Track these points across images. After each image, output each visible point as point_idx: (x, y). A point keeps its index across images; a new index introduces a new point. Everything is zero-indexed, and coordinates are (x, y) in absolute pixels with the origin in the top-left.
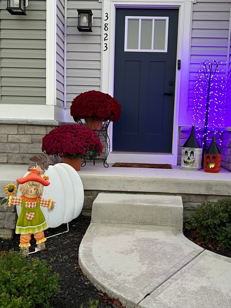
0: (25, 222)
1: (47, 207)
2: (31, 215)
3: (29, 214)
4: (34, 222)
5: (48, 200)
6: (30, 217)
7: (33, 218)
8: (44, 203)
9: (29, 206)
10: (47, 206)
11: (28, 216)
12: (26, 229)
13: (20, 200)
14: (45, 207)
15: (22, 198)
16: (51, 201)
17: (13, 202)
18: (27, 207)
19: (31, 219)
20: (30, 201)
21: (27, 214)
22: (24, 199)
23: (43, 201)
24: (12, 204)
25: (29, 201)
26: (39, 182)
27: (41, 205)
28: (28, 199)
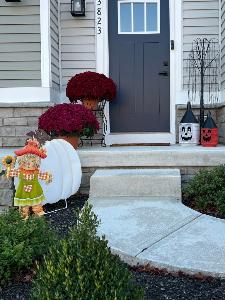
0: (23, 194)
1: (45, 179)
2: (29, 187)
3: (26, 186)
4: (32, 194)
5: (45, 173)
6: (28, 190)
7: (31, 190)
8: (42, 175)
9: (27, 178)
10: (44, 178)
11: (26, 188)
12: (24, 201)
13: (17, 172)
14: (43, 179)
15: (20, 170)
16: (49, 173)
17: (11, 174)
18: (25, 179)
20: (28, 173)
21: (25, 186)
22: (22, 171)
23: (41, 174)
24: (10, 175)
25: (27, 173)
26: (37, 155)
27: (38, 177)
28: (25, 172)
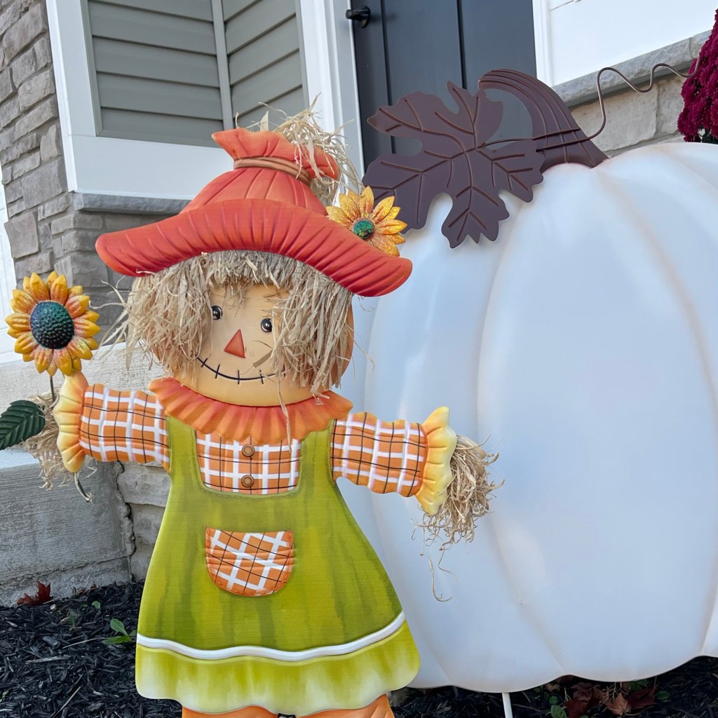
0: (209, 609)
1: (410, 492)
2: (260, 549)
3: (232, 538)
4: (287, 616)
5: (409, 433)
6: (250, 572)
7: (278, 582)
8: (376, 453)
9: (235, 475)
10: (402, 481)
11: (225, 560)
12: (220, 669)
13: (144, 415)
14: (386, 488)
15: (164, 402)
16: (445, 437)
17: (92, 435)
18: (220, 483)
19: (260, 586)
20: (240, 431)
21: (215, 540)
22: (185, 414)
23: (364, 436)
24: (85, 445)
25: (232, 427)
26: (303, 259)
27: (344, 467)
28: (215, 418)
